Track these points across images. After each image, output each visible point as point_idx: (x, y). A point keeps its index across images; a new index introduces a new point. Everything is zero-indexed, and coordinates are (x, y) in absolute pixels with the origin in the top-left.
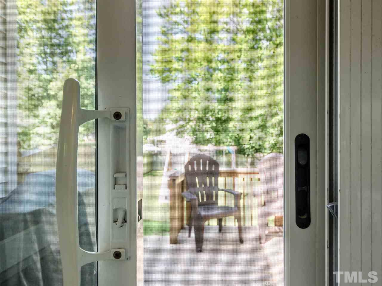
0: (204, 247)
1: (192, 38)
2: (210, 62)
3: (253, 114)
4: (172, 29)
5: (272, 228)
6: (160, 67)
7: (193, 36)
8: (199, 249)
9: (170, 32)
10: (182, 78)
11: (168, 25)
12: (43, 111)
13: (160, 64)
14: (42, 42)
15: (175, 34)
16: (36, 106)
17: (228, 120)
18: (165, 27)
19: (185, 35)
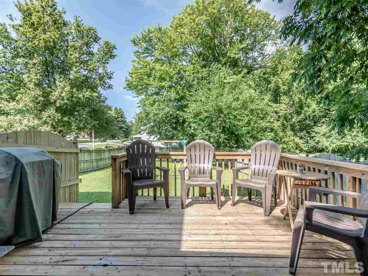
0: (135, 210)
1: (159, 60)
2: (172, 78)
3: (202, 117)
4: (143, 53)
5: (197, 197)
6: (135, 82)
7: (159, 58)
8: (132, 212)
9: (142, 56)
10: (151, 90)
11: (140, 51)
12: (45, 115)
13: (134, 80)
14: (46, 63)
15: (146, 57)
16: (41, 111)
17: (184, 122)
18: (138, 52)
19: (153, 58)
